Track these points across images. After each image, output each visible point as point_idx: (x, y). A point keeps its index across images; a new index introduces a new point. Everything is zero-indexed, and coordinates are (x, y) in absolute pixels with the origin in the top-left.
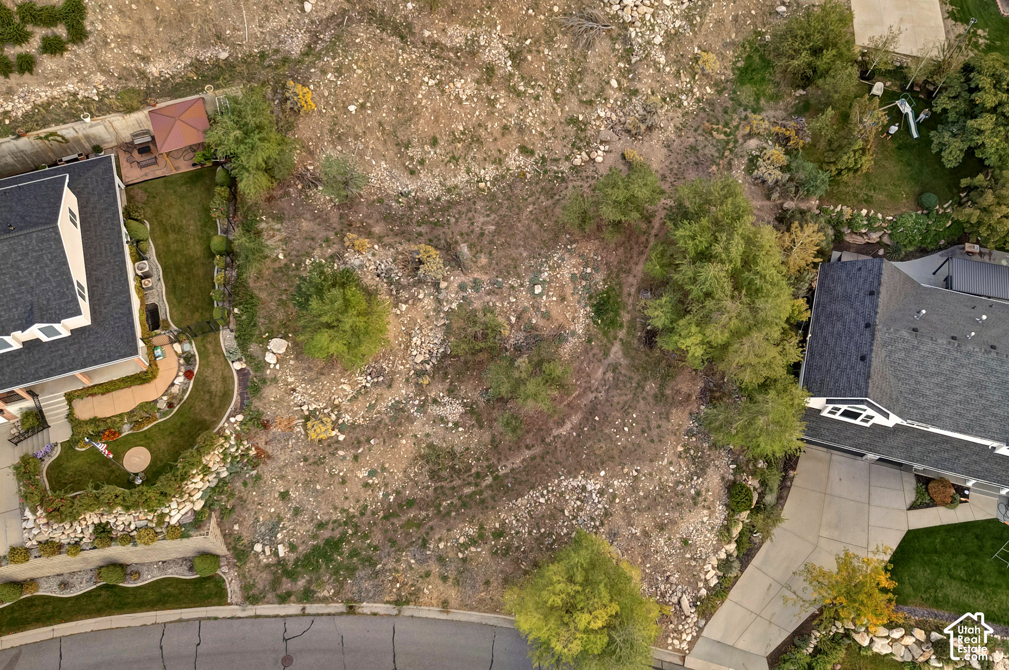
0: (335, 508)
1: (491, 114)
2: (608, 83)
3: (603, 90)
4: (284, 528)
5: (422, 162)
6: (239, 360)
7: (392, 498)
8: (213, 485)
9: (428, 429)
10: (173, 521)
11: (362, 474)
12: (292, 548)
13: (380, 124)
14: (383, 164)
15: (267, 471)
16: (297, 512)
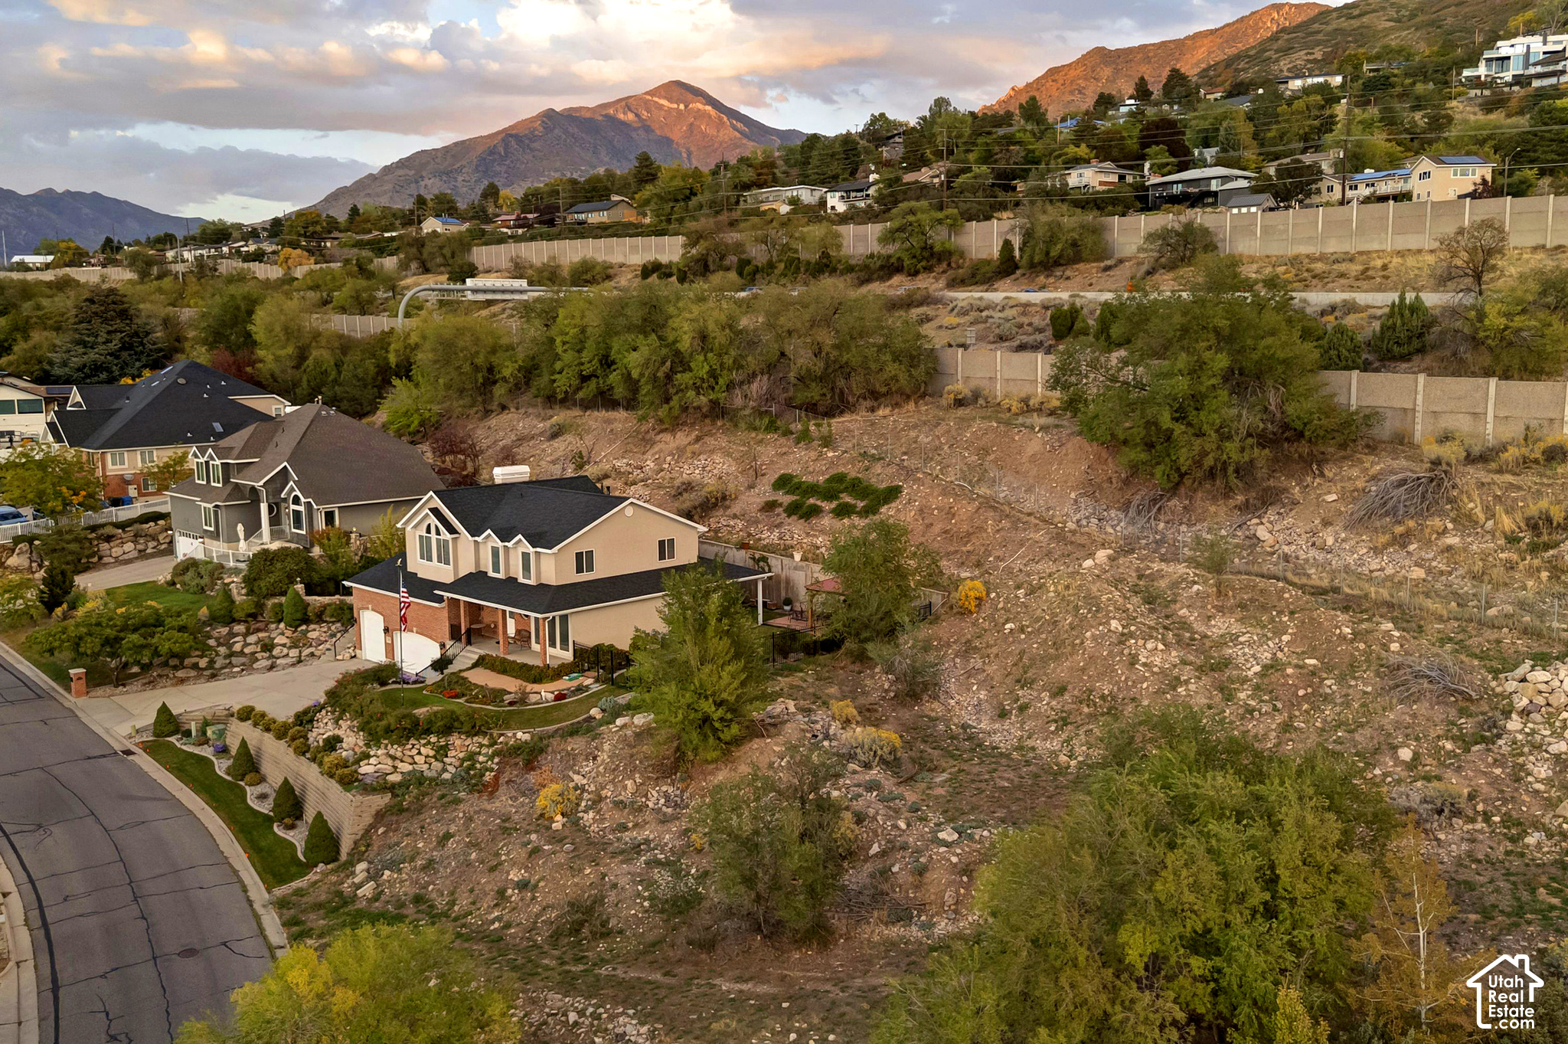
0: (452, 893)
1: (1160, 692)
2: (1394, 748)
3: (1377, 751)
4: (400, 871)
5: (1022, 709)
6: (603, 711)
7: (497, 925)
8: (428, 774)
9: (623, 881)
10: (362, 770)
11: (515, 875)
12: (376, 898)
13: (1022, 653)
14: (983, 694)
15: (472, 803)
16: (429, 866)
